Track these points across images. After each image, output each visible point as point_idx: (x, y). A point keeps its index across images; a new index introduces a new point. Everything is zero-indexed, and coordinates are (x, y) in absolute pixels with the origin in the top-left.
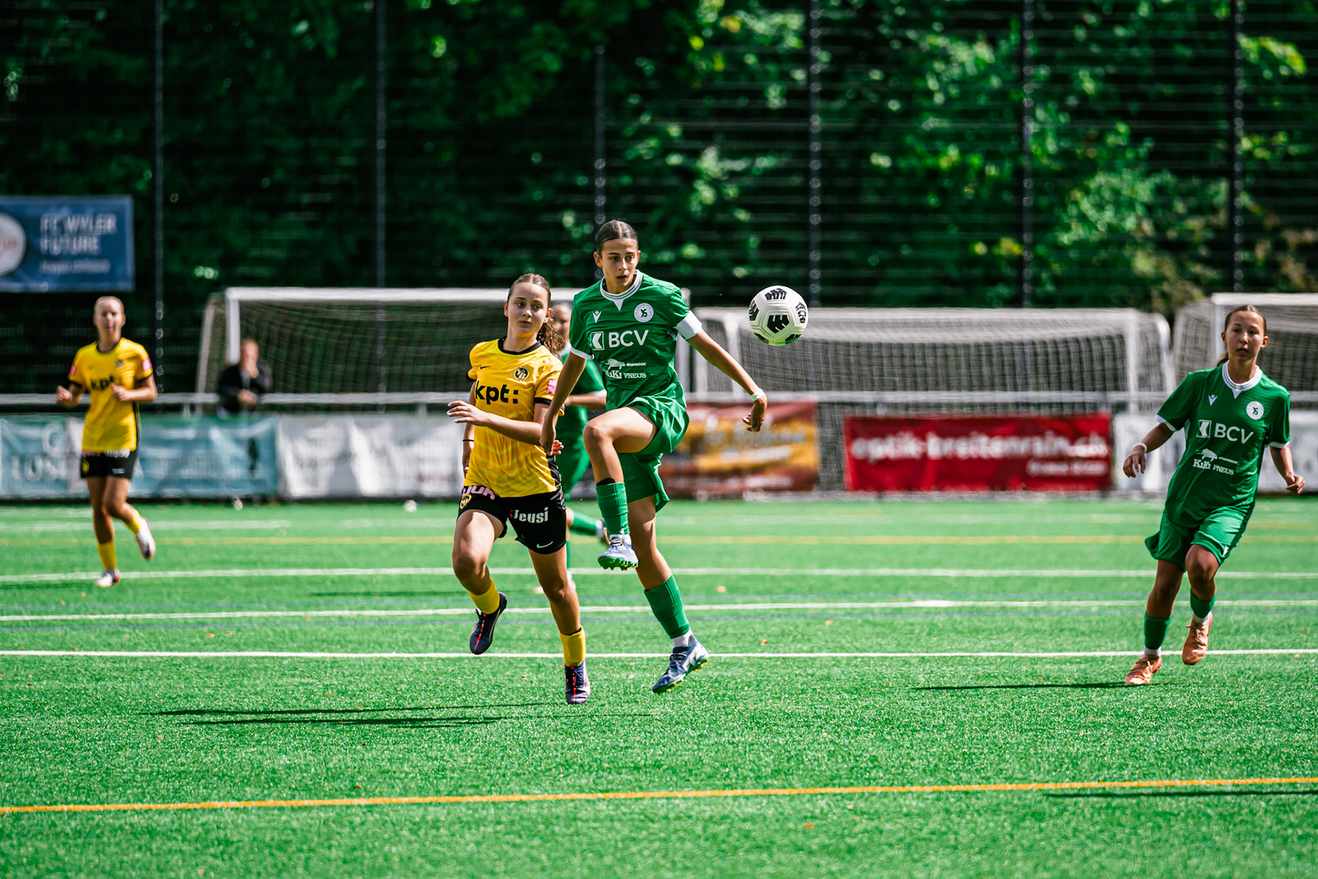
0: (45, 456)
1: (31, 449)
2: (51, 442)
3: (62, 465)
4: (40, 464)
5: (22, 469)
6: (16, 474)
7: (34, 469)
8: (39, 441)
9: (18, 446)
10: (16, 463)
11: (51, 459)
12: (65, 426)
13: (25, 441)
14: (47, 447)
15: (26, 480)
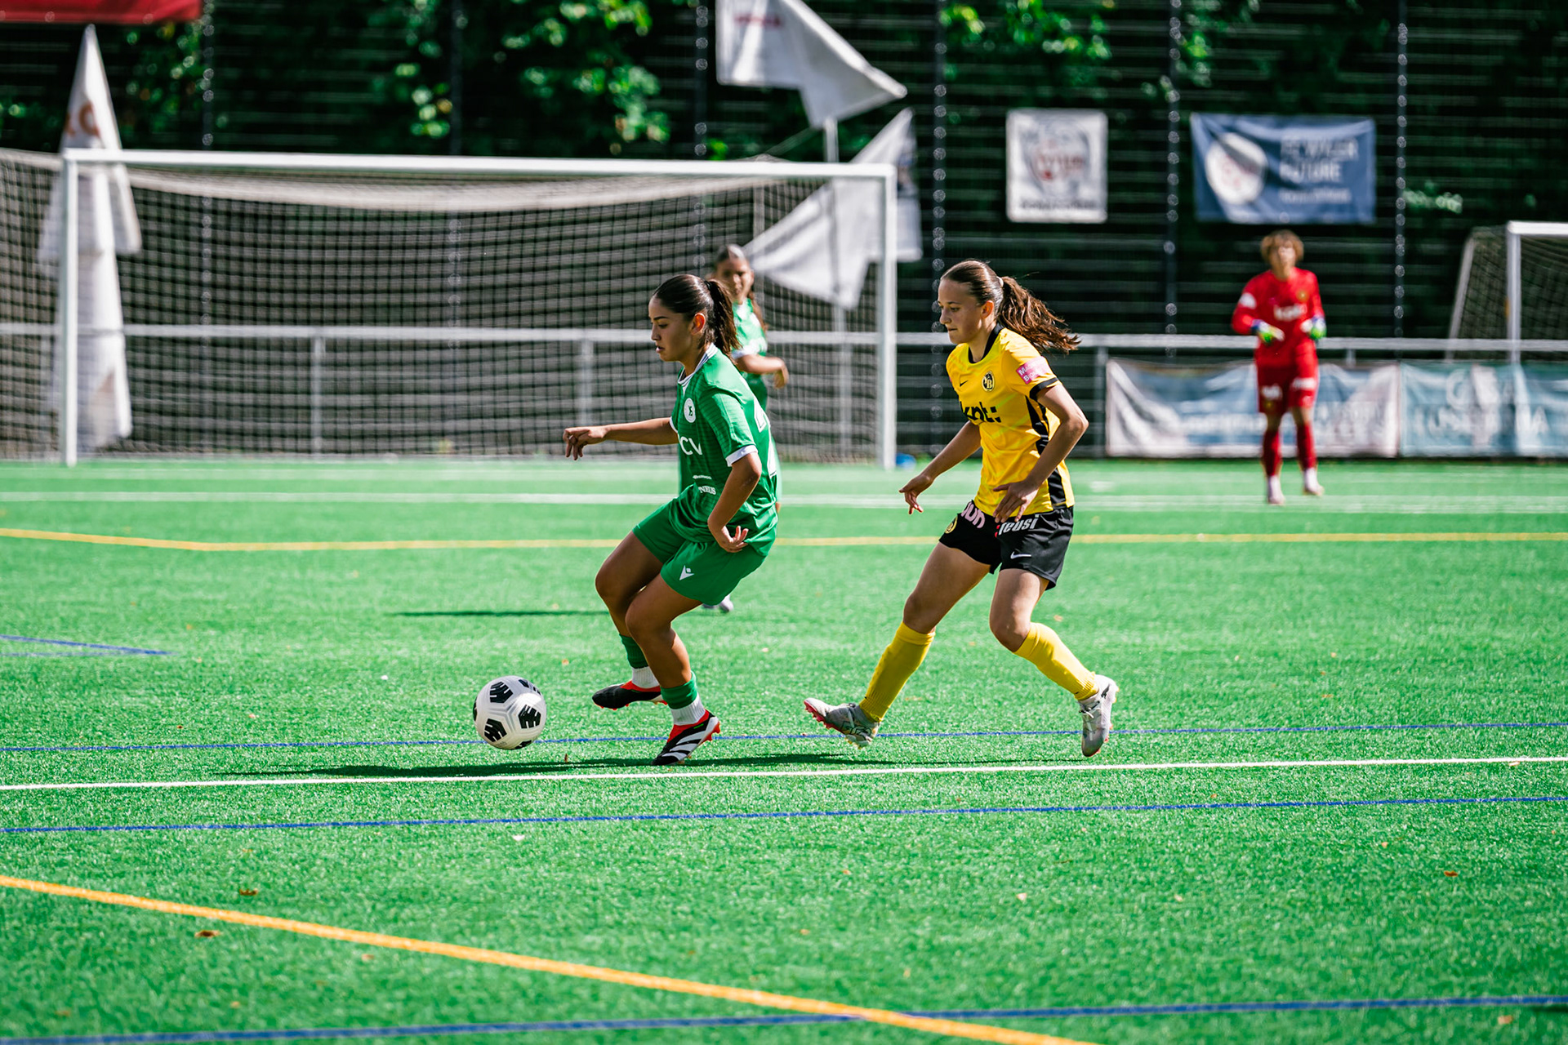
0: (1448, 407)
1: (1435, 401)
2: (1455, 392)
3: (1466, 418)
4: (1443, 416)
5: (1425, 423)
6: (1419, 427)
7: (1437, 422)
8: (1443, 392)
9: (1423, 399)
10: (1419, 417)
11: (1455, 412)
12: (1468, 374)
13: (1428, 391)
14: (1450, 398)
15: (1429, 434)
